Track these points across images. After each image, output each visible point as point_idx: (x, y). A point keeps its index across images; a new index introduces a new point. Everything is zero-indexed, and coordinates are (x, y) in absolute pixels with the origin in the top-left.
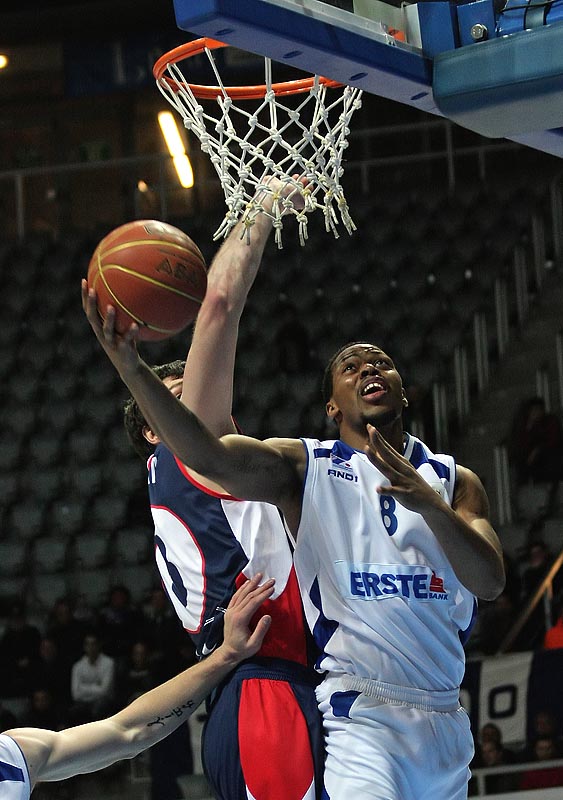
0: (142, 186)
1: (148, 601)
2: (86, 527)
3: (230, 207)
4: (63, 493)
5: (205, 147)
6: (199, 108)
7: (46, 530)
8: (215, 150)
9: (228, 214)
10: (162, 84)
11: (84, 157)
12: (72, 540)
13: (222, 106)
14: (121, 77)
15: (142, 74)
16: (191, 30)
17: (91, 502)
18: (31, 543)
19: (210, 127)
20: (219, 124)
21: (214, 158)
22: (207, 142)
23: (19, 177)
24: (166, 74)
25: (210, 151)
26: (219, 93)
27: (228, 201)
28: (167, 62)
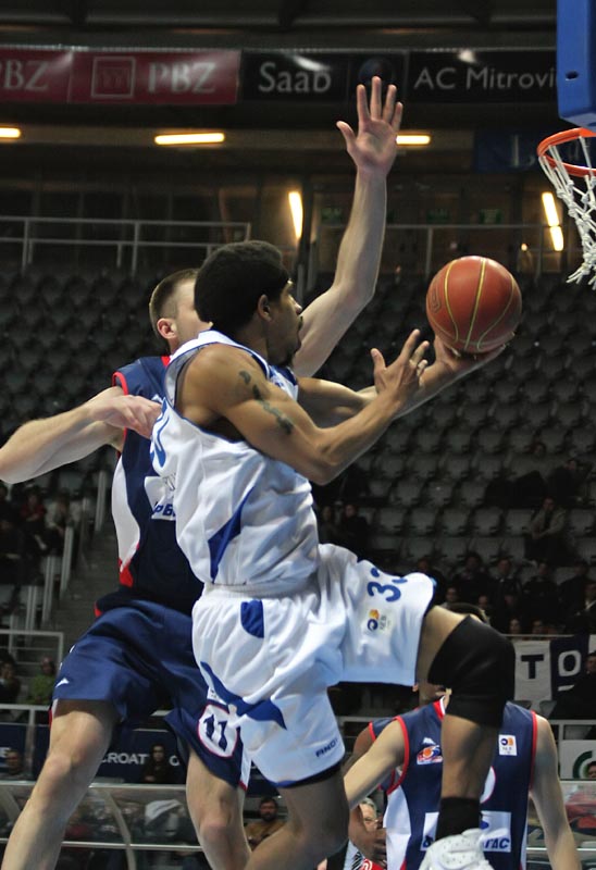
0: (524, 247)
1: (494, 564)
2: (452, 503)
3: (586, 260)
4: (437, 476)
5: (572, 213)
6: (571, 182)
7: (421, 502)
8: (580, 216)
9: (584, 264)
10: (543, 162)
11: (481, 220)
12: (441, 511)
13: (588, 183)
14: (516, 162)
15: (533, 161)
16: (571, 120)
17: (458, 484)
18: (409, 511)
19: (577, 198)
20: (584, 196)
21: (579, 221)
22: (574, 209)
23: (430, 230)
24: (548, 153)
25: (575, 216)
26: (587, 173)
27: (586, 255)
28: (550, 145)
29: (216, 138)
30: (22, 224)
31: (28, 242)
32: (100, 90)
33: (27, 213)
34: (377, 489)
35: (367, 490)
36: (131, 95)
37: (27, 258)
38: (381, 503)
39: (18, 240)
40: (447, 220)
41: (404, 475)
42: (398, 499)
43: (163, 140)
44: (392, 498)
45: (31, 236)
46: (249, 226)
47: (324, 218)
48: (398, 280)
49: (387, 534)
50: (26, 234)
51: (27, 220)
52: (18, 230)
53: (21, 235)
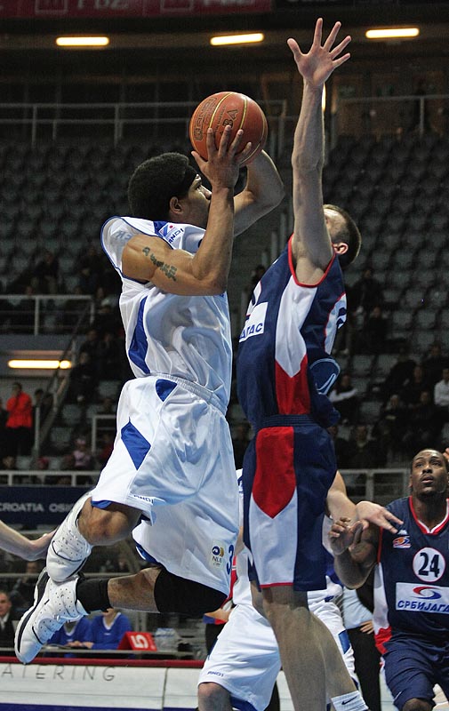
29: (256, 38)
30: (113, 109)
31: (118, 123)
32: (167, 6)
33: (117, 101)
34: (390, 296)
35: (382, 297)
36: (191, 8)
37: (118, 135)
38: (394, 307)
39: (110, 121)
40: (434, 91)
41: (411, 285)
42: (406, 303)
43: (217, 41)
44: (402, 302)
45: (120, 118)
46: (285, 103)
47: (341, 95)
48: (399, 138)
49: (399, 329)
50: (117, 115)
51: (117, 106)
52: (110, 114)
53: (113, 117)
